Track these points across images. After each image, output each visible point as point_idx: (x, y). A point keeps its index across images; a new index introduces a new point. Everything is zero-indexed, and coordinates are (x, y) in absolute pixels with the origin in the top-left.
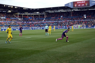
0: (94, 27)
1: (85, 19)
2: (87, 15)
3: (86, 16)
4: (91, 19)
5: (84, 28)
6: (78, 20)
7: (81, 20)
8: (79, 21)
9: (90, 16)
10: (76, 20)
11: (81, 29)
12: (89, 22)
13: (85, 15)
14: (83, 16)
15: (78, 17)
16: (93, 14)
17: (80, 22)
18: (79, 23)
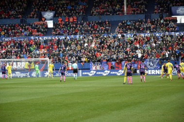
0: (89, 69)
1: (47, 31)
2: (60, 14)
3: (55, 16)
4: (76, 34)
5: (43, 75)
6: (15, 38)
7: (31, 34)
8: (24, 41)
9: (71, 20)
10: (9, 36)
11: (31, 77)
12: (66, 44)
13: (48, 15)
14: (40, 17)
15: (17, 21)
16: (87, 12)
17: (29, 45)
18: (22, 50)
